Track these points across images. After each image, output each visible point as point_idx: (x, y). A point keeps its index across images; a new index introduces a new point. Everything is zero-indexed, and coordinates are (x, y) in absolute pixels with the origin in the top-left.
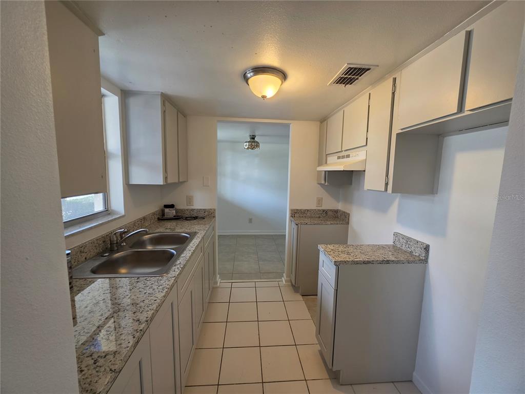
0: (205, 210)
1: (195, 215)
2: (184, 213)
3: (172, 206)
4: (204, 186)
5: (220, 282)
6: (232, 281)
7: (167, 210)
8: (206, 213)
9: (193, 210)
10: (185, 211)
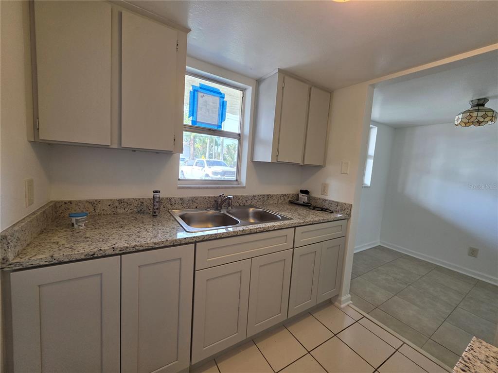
0: (338, 203)
1: (327, 207)
2: (316, 203)
3: (306, 192)
4: (342, 173)
5: (348, 305)
6: (365, 314)
7: (301, 195)
8: (339, 208)
9: (325, 200)
10: (317, 200)
